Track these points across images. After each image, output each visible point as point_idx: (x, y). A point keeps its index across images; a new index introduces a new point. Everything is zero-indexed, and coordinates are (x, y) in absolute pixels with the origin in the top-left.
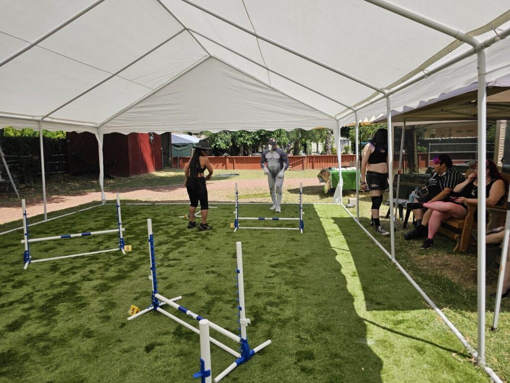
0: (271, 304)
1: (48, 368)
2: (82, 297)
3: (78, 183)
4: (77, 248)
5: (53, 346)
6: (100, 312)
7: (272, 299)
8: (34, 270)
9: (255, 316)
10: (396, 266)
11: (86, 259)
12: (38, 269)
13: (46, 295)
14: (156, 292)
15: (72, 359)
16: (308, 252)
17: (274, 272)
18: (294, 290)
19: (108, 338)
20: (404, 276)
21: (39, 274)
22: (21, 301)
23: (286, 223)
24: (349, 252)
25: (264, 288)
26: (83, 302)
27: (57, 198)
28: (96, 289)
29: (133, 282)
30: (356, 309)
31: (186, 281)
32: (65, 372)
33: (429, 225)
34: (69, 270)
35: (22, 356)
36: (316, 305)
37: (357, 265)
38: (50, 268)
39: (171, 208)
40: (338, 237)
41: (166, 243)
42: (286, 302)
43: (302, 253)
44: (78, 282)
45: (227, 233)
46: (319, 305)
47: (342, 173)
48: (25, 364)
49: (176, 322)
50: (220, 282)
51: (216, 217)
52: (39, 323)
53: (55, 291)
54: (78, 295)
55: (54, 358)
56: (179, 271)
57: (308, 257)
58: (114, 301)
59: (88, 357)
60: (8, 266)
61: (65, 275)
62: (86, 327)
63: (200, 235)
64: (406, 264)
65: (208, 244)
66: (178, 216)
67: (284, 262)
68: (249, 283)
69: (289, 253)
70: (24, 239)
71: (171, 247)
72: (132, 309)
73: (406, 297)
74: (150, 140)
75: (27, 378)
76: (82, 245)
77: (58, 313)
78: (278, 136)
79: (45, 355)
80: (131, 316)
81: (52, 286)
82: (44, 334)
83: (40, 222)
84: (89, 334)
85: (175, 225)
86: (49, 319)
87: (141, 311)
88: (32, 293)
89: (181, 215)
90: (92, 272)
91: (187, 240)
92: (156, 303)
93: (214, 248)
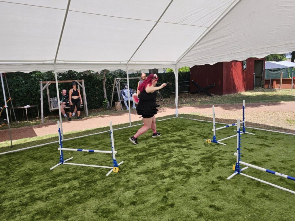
70: (59, 148)
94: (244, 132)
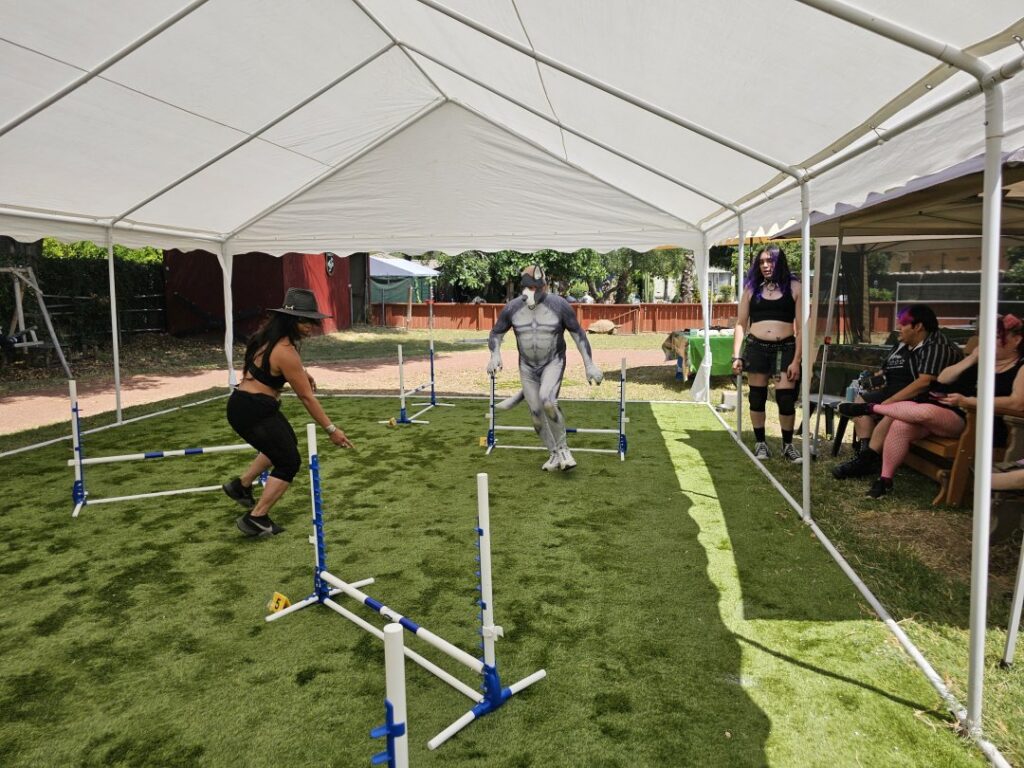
0: (551, 599)
1: (109, 709)
2: (182, 573)
3: (185, 351)
4: (177, 477)
5: (121, 665)
6: (213, 604)
7: (553, 589)
8: (92, 518)
9: (517, 622)
10: (812, 531)
11: (193, 500)
12: (99, 517)
13: (112, 567)
14: (322, 567)
15: (154, 692)
16: (632, 498)
17: (561, 536)
18: (598, 573)
19: (226, 654)
20: (827, 552)
21: (101, 527)
22: (64, 578)
23: (591, 440)
24: (717, 502)
25: (539, 566)
26: (182, 583)
27: (144, 380)
28: (210, 559)
29: (281, 548)
30: (722, 616)
31: (385, 550)
32: (140, 716)
33: (885, 449)
34: (158, 520)
35: (60, 684)
36: (642, 604)
37: (730, 528)
38: (124, 514)
39: (364, 405)
40: (697, 469)
41: (350, 473)
42: (580, 596)
43: (620, 499)
44: (174, 544)
45: (472, 455)
46: (646, 604)
47: (711, 341)
48: (65, 699)
49: (359, 628)
50: (451, 551)
51: (452, 425)
52: (96, 621)
53: (130, 561)
54: (173, 570)
55: (120, 690)
56: (371, 528)
57: (633, 509)
58: (243, 583)
59: (184, 690)
60: (42, 509)
61: (150, 529)
62: (184, 633)
63: (419, 458)
64: (832, 529)
65: (433, 477)
66: (377, 419)
67: (583, 517)
68: (510, 557)
69: (592, 499)
70: (73, 458)
71: (359, 480)
72: (275, 600)
73: (828, 594)
74: (327, 268)
75: (68, 726)
76: (186, 472)
77: (132, 603)
78: (584, 264)
79: (103, 683)
80: (273, 612)
81: (125, 550)
82: (104, 642)
83: (108, 427)
84: (190, 646)
85: (369, 438)
86: (115, 614)
87: (292, 604)
88: (86, 563)
89: (384, 419)
90: (202, 525)
91: (391, 469)
92: (322, 590)
93: (445, 486)
94: (433, 403)
